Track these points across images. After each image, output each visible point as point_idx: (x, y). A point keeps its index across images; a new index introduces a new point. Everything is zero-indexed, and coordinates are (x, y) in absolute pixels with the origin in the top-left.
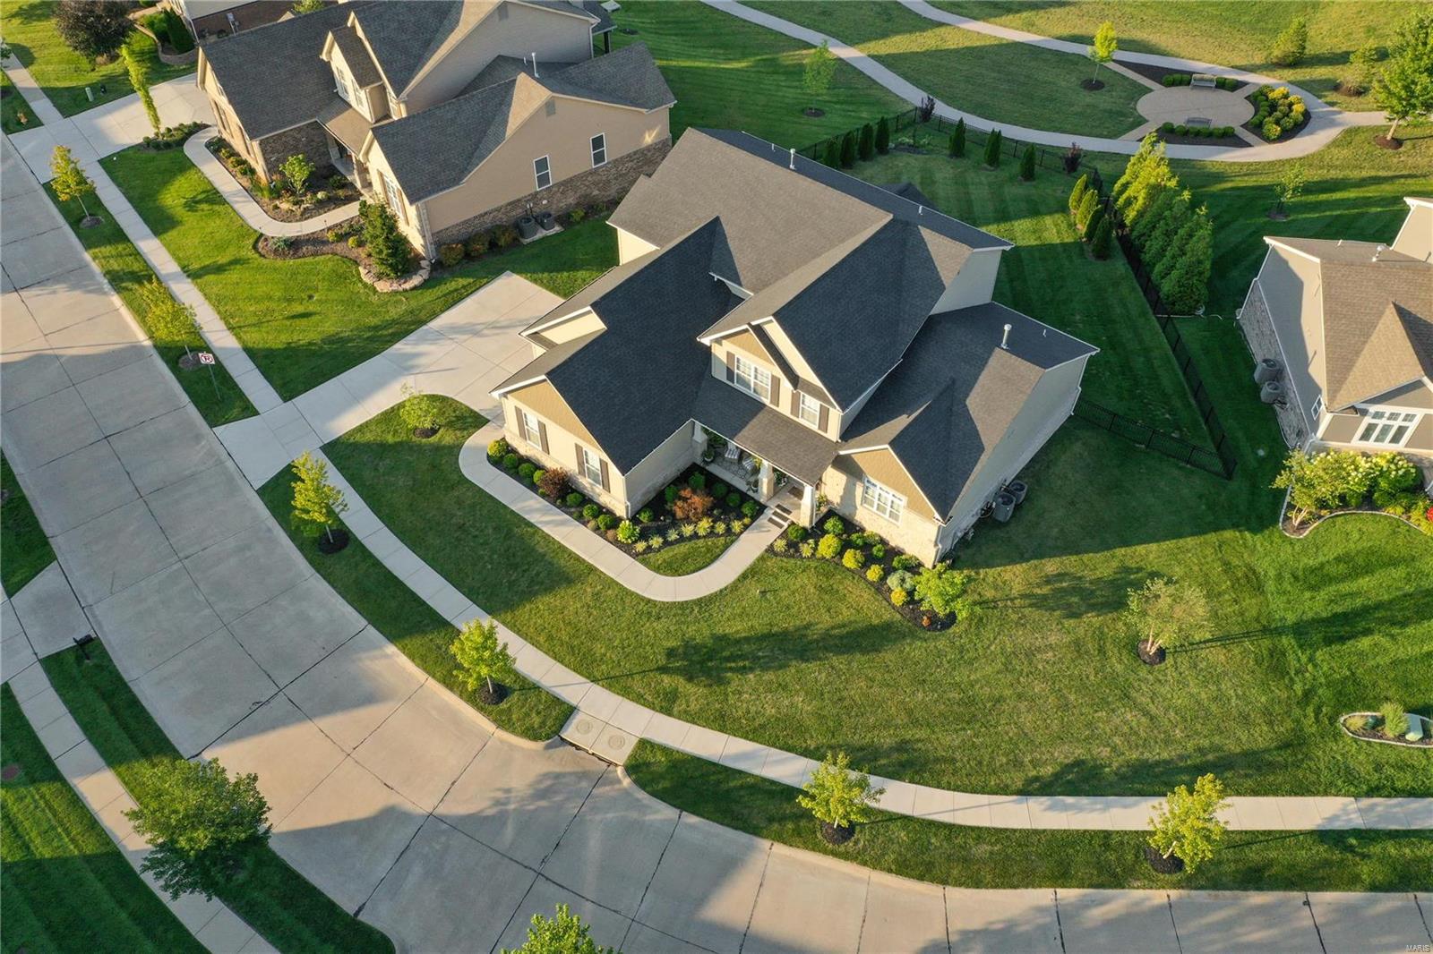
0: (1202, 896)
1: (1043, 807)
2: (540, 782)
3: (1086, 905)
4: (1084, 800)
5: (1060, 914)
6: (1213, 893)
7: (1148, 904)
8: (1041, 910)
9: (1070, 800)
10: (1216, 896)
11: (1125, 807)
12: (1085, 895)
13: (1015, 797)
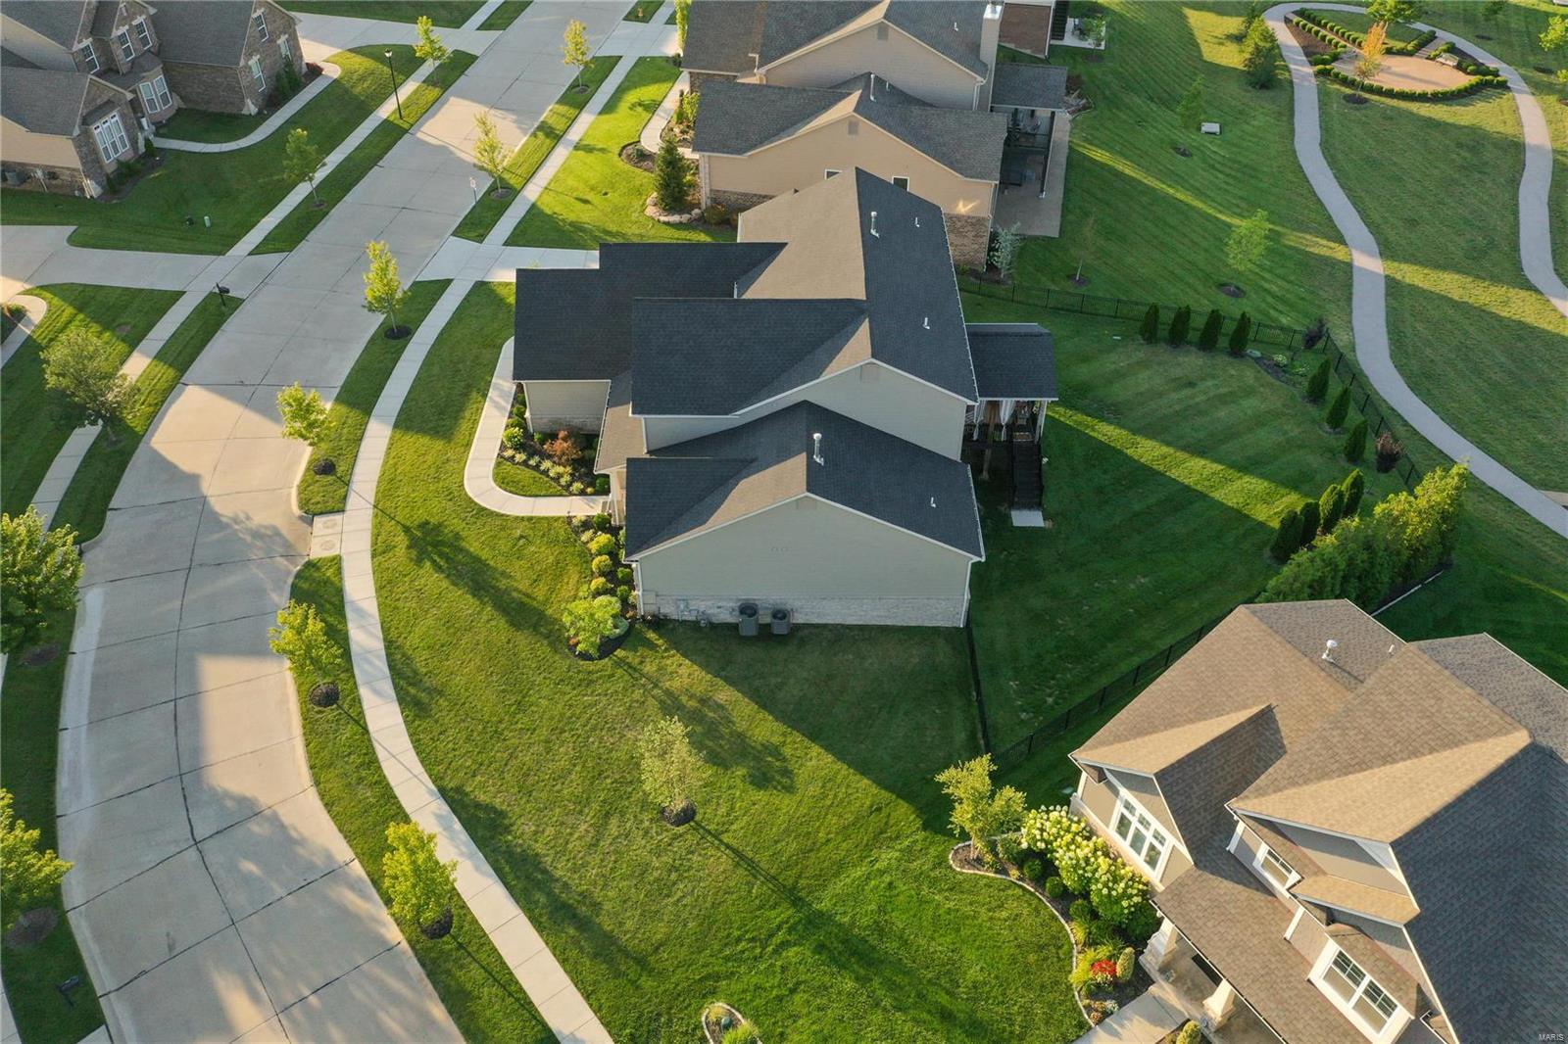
0: (414, 967)
1: (438, 812)
2: (266, 527)
3: (354, 886)
4: (464, 836)
5: (334, 873)
6: (424, 976)
7: (383, 931)
8: (329, 857)
9: (458, 826)
10: (422, 980)
11: (477, 868)
12: (363, 881)
13: (433, 787)
